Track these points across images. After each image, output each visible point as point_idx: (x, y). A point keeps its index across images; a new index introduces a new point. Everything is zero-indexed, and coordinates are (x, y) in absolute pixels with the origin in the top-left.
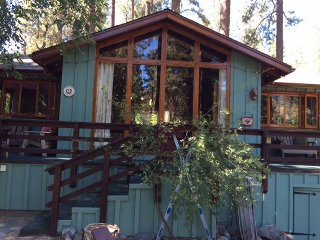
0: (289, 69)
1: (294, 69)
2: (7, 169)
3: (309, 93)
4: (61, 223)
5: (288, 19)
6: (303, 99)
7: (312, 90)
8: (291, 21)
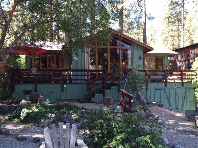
0: (152, 49)
1: (154, 49)
2: (66, 86)
3: (159, 56)
4: (93, 99)
5: (148, 17)
6: (157, 59)
7: (160, 55)
8: (149, 19)
